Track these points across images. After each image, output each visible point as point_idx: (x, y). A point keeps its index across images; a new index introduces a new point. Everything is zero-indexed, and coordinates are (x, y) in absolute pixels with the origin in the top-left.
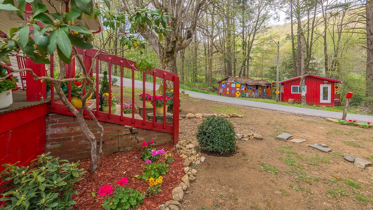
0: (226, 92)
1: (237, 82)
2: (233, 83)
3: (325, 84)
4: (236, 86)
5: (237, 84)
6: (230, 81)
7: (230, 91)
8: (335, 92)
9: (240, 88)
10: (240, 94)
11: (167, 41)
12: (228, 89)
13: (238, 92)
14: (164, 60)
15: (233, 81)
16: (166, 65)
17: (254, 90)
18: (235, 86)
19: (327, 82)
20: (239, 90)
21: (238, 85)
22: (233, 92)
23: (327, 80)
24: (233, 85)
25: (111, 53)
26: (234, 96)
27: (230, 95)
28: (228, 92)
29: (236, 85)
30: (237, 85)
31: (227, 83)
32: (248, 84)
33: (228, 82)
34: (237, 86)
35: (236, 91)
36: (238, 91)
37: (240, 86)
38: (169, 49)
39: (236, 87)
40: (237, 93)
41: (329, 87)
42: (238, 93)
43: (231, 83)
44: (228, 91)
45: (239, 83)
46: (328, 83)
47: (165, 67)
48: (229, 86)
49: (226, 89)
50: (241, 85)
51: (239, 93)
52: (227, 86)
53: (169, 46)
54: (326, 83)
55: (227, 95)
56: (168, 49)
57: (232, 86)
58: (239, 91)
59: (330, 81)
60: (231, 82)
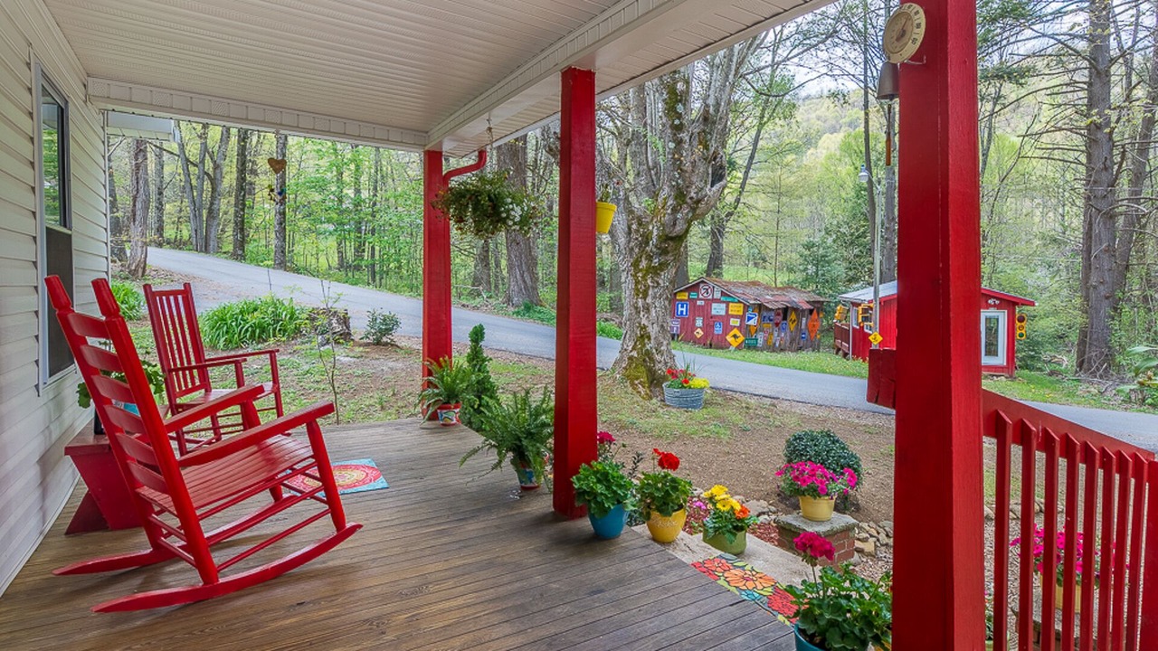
0: (693, 332)
1: (729, 299)
2: (718, 301)
3: (992, 309)
4: (727, 311)
5: (731, 304)
6: (705, 295)
7: (708, 327)
8: (1018, 332)
9: (742, 318)
10: (741, 338)
11: (676, 198)
12: (699, 322)
13: (735, 331)
14: (644, 264)
15: (717, 295)
16: (649, 281)
17: (777, 324)
18: (723, 313)
19: (997, 302)
20: (738, 324)
21: (736, 309)
22: (718, 330)
23: (997, 298)
24: (718, 309)
25: (211, 165)
26: (720, 345)
27: (709, 342)
28: (699, 330)
29: (727, 307)
30: (730, 309)
31: (696, 300)
32: (766, 305)
33: (701, 296)
34: (730, 313)
35: (727, 329)
36: (735, 327)
37: (741, 313)
38: (678, 228)
39: (728, 316)
40: (732, 333)
41: (1002, 316)
42: (735, 336)
43: (709, 302)
44: (700, 328)
45: (739, 302)
46: (998, 307)
47: (647, 288)
48: (705, 311)
49: (694, 320)
50: (746, 307)
51: (739, 334)
52: (695, 310)
53: (679, 216)
54: (995, 306)
55: (696, 342)
56: (675, 224)
57: (714, 312)
58: (739, 328)
59: (1004, 300)
60: (710, 297)
